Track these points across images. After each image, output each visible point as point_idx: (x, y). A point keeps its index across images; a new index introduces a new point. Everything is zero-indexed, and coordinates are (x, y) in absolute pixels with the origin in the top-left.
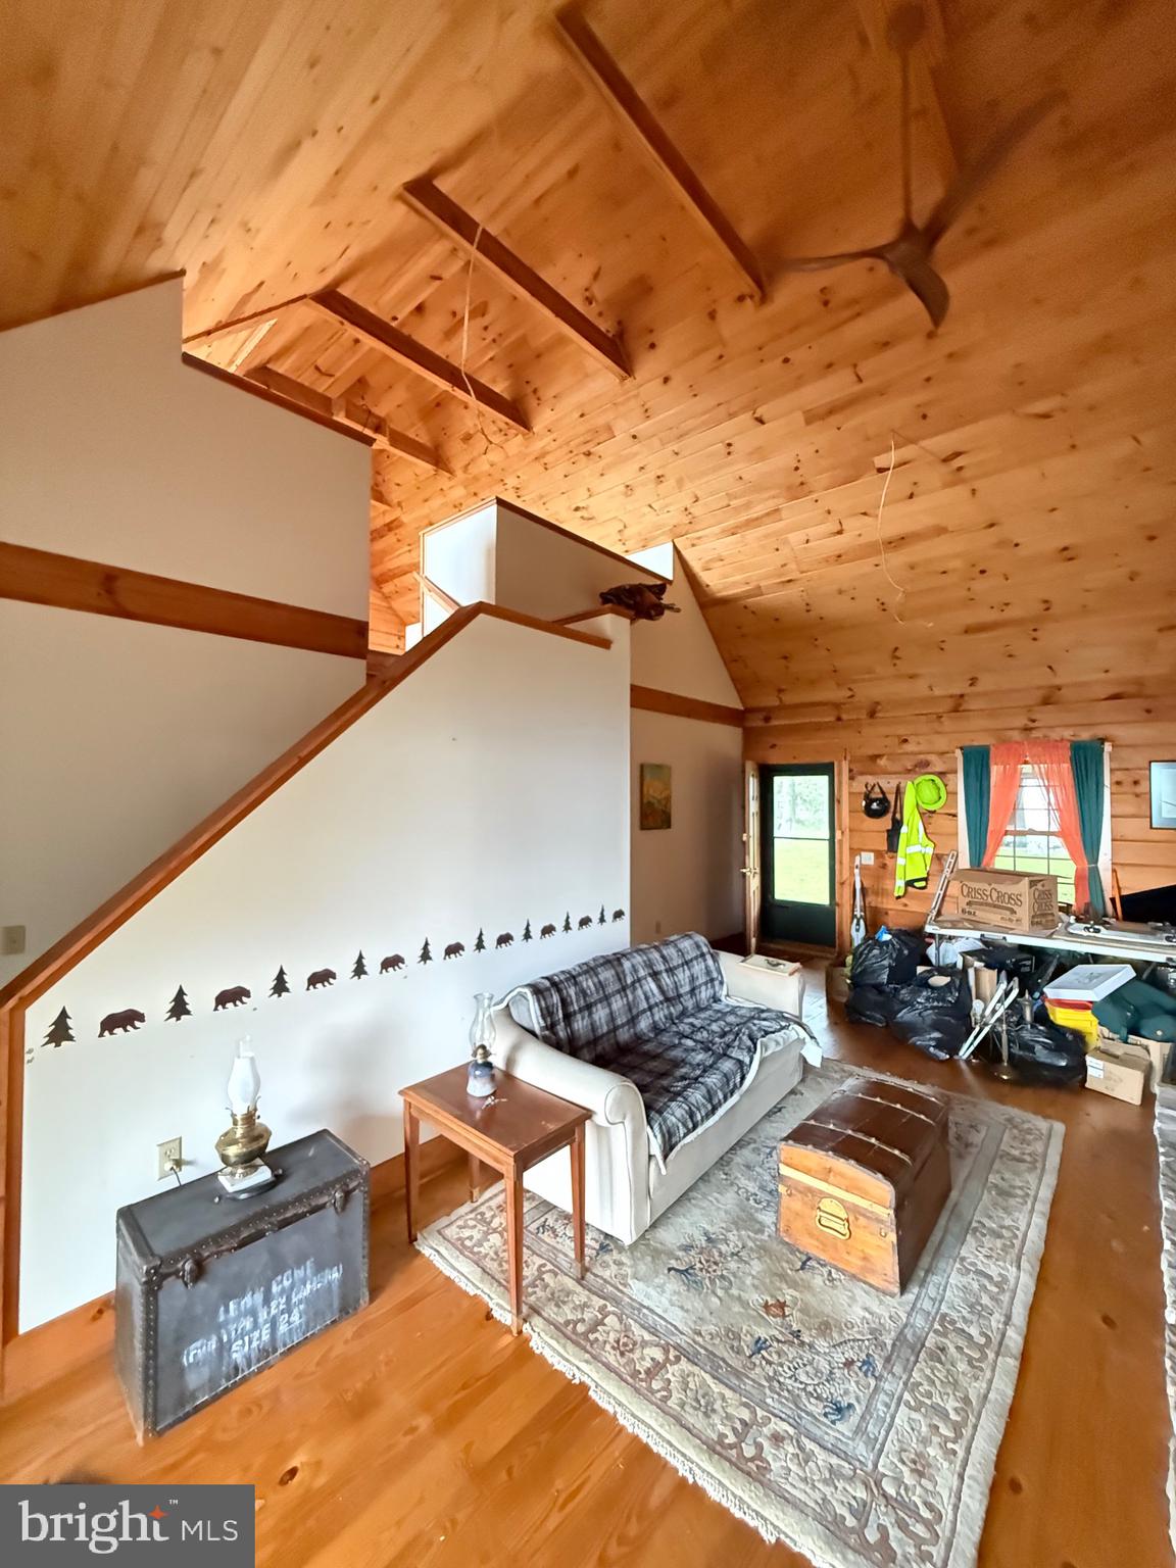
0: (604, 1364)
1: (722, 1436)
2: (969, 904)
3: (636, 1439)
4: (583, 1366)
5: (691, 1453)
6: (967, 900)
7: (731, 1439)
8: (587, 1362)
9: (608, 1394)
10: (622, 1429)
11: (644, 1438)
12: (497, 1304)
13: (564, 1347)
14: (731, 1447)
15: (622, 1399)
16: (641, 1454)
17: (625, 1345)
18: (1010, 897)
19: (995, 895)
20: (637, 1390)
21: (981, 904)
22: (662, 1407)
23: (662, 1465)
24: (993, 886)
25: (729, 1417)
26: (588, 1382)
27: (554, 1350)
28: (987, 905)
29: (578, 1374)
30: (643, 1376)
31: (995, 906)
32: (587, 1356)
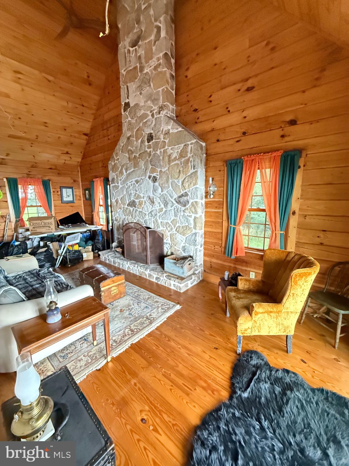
0: (128, 339)
1: (149, 322)
2: (34, 228)
3: (146, 335)
4: (126, 344)
5: (151, 326)
6: (33, 227)
7: (150, 321)
8: (126, 343)
9: (135, 340)
10: (144, 337)
11: (147, 334)
12: (95, 368)
13: (119, 348)
14: (151, 321)
15: (138, 336)
16: (149, 335)
17: (123, 335)
18: (48, 223)
19: (43, 224)
20: (136, 334)
21: (38, 227)
22: (141, 330)
23: (152, 332)
24: (42, 221)
25: (145, 321)
26: (131, 343)
27: (119, 351)
28: (40, 227)
29: (128, 345)
30: (133, 332)
31: (43, 227)
32: (124, 343)
